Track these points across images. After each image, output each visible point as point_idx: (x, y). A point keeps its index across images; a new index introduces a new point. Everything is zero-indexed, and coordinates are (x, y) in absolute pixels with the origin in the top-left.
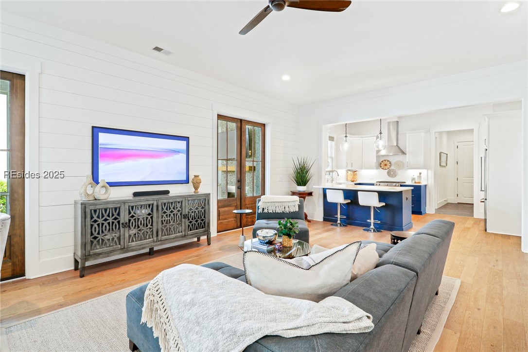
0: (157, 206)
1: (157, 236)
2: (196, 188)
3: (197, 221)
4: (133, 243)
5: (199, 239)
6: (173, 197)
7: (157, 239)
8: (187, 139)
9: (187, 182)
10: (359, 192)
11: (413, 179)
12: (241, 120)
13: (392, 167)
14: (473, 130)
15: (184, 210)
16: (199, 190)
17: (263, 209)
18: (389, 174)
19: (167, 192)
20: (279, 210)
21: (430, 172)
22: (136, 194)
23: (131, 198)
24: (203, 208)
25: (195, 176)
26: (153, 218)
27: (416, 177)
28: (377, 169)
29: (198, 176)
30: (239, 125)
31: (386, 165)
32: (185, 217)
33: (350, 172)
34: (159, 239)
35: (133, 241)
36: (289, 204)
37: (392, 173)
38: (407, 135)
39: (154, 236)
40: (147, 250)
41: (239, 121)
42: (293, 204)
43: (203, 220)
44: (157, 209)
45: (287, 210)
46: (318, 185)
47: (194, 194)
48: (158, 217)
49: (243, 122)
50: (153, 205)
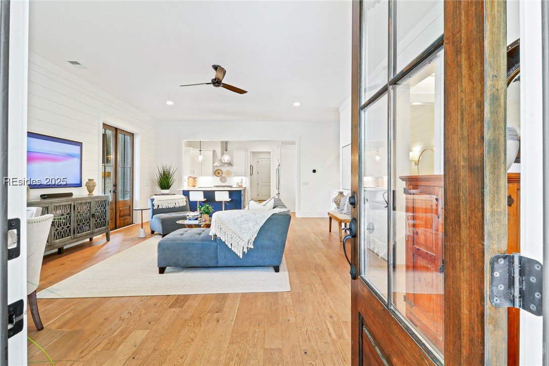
0: (74, 206)
1: (74, 233)
2: (90, 191)
3: (100, 220)
4: (57, 241)
5: (91, 239)
6: (76, 199)
7: (74, 236)
8: (80, 144)
9: (80, 185)
10: (216, 192)
11: (238, 184)
12: (116, 129)
13: (223, 175)
14: (270, 152)
15: (92, 211)
16: (93, 193)
17: (158, 206)
18: (221, 180)
19: (71, 195)
20: (171, 206)
21: (247, 178)
22: (43, 197)
23: (39, 200)
24: (104, 208)
25: (89, 180)
26: (71, 218)
27: (239, 182)
28: (213, 176)
29: (93, 180)
30: (115, 133)
31: (219, 173)
32: (93, 216)
33: (191, 179)
34: (76, 236)
35: (57, 239)
36: (179, 201)
37: (223, 180)
38: (235, 152)
39: (71, 234)
40: (56, 250)
41: (114, 129)
42: (182, 200)
43: (104, 219)
44: (74, 209)
45: (177, 206)
46: (179, 188)
47: (87, 196)
48: (74, 216)
49: (118, 131)
50: (71, 205)
